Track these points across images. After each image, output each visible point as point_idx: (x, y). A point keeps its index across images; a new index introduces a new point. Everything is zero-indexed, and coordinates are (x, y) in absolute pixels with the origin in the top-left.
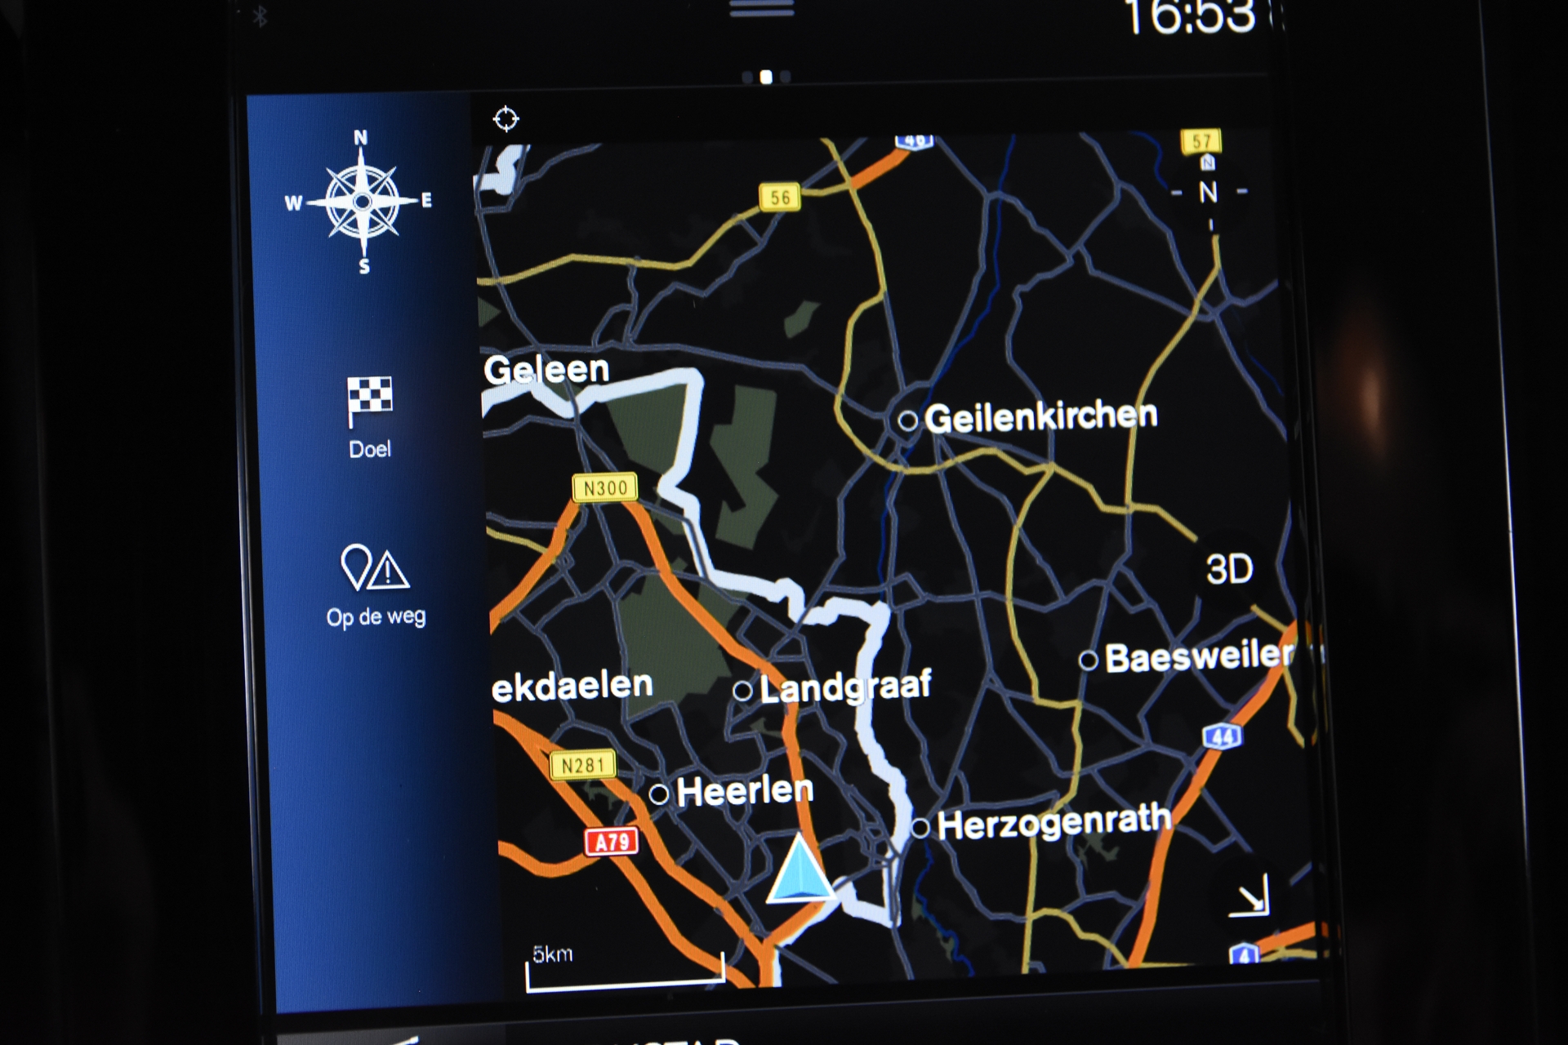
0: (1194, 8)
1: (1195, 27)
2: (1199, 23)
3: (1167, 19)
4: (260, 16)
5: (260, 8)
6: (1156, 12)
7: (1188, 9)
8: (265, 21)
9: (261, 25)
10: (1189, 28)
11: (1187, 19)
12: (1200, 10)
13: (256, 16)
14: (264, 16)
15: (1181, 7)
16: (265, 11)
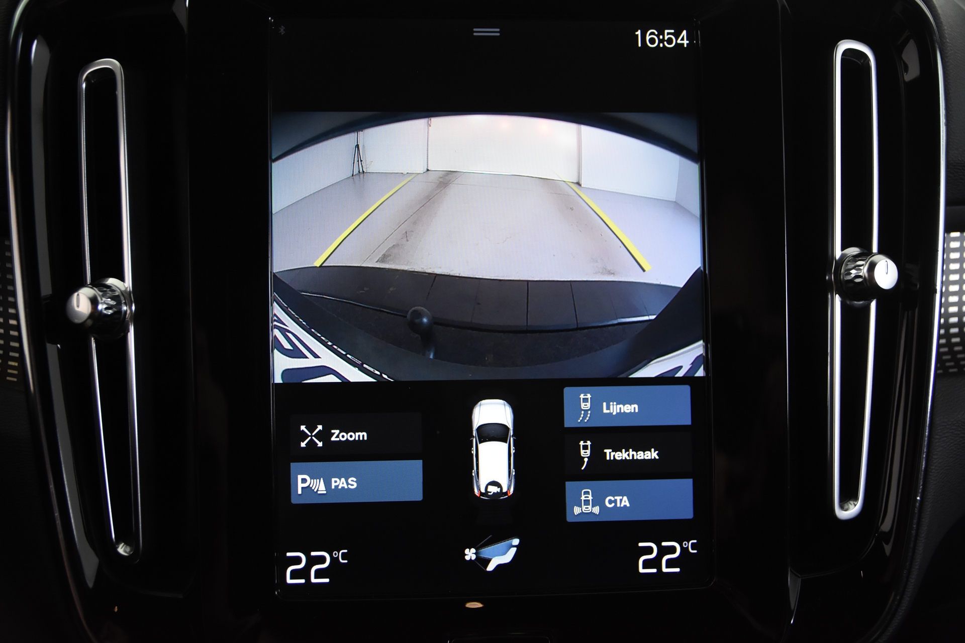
0: (664, 37)
1: (664, 45)
2: (665, 43)
3: (652, 41)
4: (282, 30)
5: (282, 27)
6: (648, 38)
7: (661, 37)
8: (284, 32)
9: (282, 34)
10: (661, 45)
11: (661, 41)
12: (666, 38)
13: (280, 30)
14: (284, 30)
15: (658, 36)
16: (284, 28)
